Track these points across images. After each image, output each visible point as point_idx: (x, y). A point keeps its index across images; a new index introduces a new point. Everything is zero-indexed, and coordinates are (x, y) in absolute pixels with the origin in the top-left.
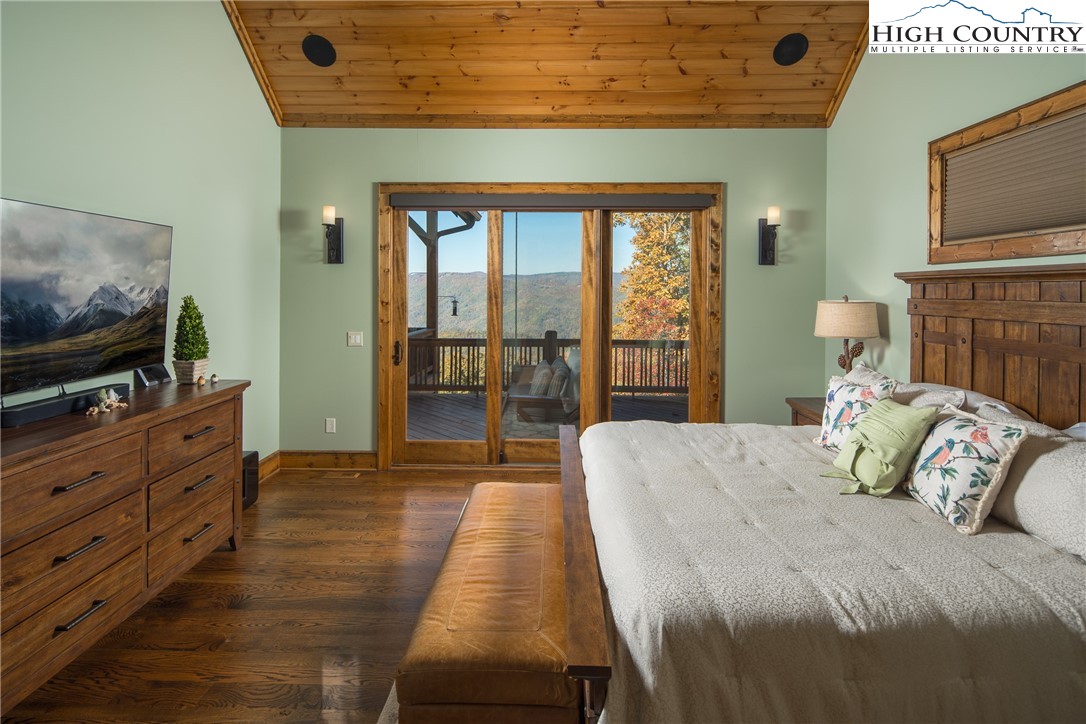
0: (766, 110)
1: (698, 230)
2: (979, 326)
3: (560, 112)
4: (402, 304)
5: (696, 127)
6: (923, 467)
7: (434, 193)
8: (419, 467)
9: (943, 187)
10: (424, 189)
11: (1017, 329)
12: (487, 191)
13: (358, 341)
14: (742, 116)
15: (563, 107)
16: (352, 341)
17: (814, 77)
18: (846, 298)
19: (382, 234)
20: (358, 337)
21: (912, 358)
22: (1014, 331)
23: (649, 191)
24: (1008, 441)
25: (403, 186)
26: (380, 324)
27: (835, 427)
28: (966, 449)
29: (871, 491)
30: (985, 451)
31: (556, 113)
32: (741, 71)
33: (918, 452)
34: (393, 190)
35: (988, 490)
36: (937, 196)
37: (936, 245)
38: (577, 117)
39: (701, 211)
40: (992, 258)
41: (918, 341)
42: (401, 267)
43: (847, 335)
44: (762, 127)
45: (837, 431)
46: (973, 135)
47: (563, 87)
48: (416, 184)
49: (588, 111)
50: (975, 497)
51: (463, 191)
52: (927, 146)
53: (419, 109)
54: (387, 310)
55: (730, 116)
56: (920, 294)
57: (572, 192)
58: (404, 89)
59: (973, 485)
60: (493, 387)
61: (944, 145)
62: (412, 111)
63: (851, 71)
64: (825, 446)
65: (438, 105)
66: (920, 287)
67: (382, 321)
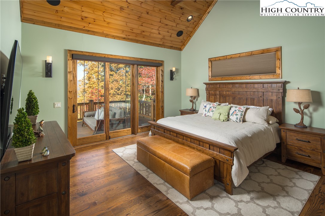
0: (172, 45)
1: (157, 71)
2: (221, 92)
3: (128, 37)
4: (76, 92)
5: (158, 47)
6: (231, 115)
7: (89, 55)
8: (83, 146)
9: (211, 67)
10: (85, 54)
11: (228, 92)
12: (106, 56)
13: (59, 105)
14: (167, 46)
15: (129, 36)
16: (56, 106)
17: (181, 40)
18: (192, 88)
19: (69, 68)
20: (59, 104)
21: (207, 99)
22: (228, 93)
23: (149, 61)
24: (244, 108)
25: (77, 52)
26: (69, 99)
27: (208, 112)
28: (239, 111)
29: (225, 121)
30: (242, 111)
31: (126, 37)
32: (170, 36)
33: (229, 113)
34: (74, 53)
35: (243, 116)
36: (210, 69)
37: (210, 78)
38: (132, 39)
39: (158, 67)
40: (222, 80)
41: (208, 95)
42: (75, 79)
43: (192, 95)
44: (171, 49)
45: (209, 113)
46: (218, 59)
47: (131, 31)
48: (82, 52)
49: (135, 38)
50: (241, 118)
51: (99, 56)
52: (208, 59)
53: (84, 27)
54: (71, 94)
55: (165, 45)
56: (208, 87)
57: (130, 59)
58: (82, 20)
59: (241, 116)
60: (107, 116)
61: (212, 59)
62: (81, 27)
63: (189, 41)
64: (206, 116)
65: (92, 27)
66: (208, 85)
67: (69, 98)
